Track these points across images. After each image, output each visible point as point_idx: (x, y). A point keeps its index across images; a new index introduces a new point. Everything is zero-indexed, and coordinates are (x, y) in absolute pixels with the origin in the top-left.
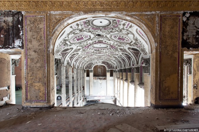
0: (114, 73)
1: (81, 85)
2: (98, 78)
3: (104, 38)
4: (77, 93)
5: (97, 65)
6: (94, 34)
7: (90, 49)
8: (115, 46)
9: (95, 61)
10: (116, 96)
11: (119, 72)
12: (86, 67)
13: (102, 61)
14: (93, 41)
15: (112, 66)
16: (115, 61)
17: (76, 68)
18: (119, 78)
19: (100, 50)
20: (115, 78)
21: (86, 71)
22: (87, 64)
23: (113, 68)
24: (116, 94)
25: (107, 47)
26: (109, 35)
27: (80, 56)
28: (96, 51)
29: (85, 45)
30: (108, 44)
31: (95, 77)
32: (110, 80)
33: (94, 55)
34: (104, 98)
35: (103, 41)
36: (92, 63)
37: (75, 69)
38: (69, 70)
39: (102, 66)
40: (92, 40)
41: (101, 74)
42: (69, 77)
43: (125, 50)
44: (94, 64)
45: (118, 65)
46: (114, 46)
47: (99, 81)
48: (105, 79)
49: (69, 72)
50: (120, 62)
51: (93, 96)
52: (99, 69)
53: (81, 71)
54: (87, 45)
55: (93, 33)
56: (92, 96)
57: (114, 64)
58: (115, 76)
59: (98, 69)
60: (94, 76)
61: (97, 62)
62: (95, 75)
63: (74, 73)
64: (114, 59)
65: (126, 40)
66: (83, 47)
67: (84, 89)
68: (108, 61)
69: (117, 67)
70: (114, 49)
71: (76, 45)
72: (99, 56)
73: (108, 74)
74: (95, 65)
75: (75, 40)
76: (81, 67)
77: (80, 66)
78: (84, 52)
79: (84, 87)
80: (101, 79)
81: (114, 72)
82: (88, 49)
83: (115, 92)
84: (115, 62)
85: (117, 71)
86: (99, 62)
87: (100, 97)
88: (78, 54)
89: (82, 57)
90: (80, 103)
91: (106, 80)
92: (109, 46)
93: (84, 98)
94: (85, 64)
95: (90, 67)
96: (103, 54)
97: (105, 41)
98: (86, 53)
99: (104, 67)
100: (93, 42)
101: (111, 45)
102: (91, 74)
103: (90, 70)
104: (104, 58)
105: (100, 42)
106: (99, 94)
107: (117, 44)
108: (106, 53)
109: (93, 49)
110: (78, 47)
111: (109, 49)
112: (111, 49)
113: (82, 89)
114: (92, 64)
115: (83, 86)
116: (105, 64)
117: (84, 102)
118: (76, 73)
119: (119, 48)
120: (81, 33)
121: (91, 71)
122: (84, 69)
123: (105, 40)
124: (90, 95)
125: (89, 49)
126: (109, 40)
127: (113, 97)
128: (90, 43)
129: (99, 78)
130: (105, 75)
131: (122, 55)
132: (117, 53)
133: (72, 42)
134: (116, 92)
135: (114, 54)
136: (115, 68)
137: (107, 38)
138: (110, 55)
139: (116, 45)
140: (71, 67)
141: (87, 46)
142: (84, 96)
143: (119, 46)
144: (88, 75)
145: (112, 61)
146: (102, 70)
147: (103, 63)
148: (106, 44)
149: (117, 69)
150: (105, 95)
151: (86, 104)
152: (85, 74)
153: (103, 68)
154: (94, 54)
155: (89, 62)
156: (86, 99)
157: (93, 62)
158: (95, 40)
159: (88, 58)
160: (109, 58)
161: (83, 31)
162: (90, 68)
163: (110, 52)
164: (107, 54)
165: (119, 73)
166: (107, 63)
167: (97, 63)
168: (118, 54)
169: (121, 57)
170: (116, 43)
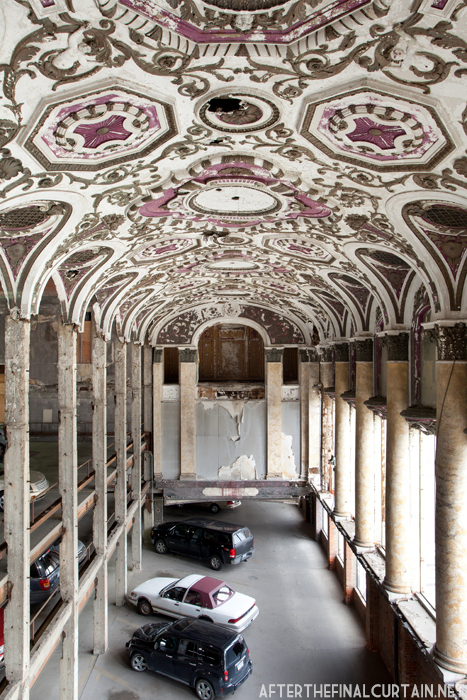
0: (304, 369)
1: (137, 425)
2: (222, 389)
3: (261, 134)
4: (112, 468)
5: (219, 327)
6: (199, 92)
7: (174, 223)
8: (322, 201)
9: (208, 306)
10: (315, 480)
11: (329, 359)
12: (165, 334)
13: (244, 302)
14: (190, 160)
15: (292, 327)
16: (310, 302)
17: (104, 338)
18: (332, 389)
19: (234, 232)
20: (307, 388)
21: (162, 357)
22: (169, 317)
23: (300, 339)
24: (314, 470)
25: (278, 206)
26: (298, 101)
27: (123, 272)
28: (210, 242)
29: (145, 190)
30: (282, 188)
31: (206, 384)
32: (284, 401)
33: (202, 269)
34: (253, 492)
35: (251, 158)
36: (193, 317)
37: (97, 342)
38: (62, 343)
39: (243, 328)
40: (183, 150)
41: (238, 371)
42: (60, 386)
43: (383, 221)
44: (200, 317)
45: (325, 325)
46: (316, 198)
47: (228, 405)
48: (259, 395)
49: (61, 358)
50: (339, 307)
51: (197, 480)
52: (226, 346)
53: (134, 354)
54: (155, 190)
55: (187, 80)
56: (194, 484)
57: (304, 318)
58: (307, 382)
59: (224, 345)
60: (200, 381)
61: (219, 310)
62: (205, 377)
63: (94, 362)
64: (307, 290)
65: (407, 144)
66: (133, 208)
67: (150, 448)
68: (275, 302)
69: (321, 334)
70: (314, 221)
71: (88, 183)
72: (228, 272)
73: (274, 371)
74: (209, 324)
75: (69, 133)
76: (133, 334)
77: (131, 326)
78: (141, 242)
79: (149, 438)
80: (235, 397)
81: (305, 359)
82: (163, 221)
83: (307, 462)
84: (308, 310)
85: (320, 353)
86: (230, 310)
87: (230, 485)
88: (109, 251)
89: (135, 274)
90: (128, 521)
91: (261, 402)
92: (285, 201)
93: (153, 491)
94: (157, 319)
95: (183, 335)
96: (249, 264)
97: (268, 165)
98: (159, 252)
99: (253, 333)
100: (191, 172)
101: (303, 188)
102: (189, 371)
103: (181, 348)
104: (256, 286)
105: (236, 169)
106: (225, 474)
107: (338, 186)
108: (264, 257)
109: (195, 225)
110: (98, 198)
111: (284, 225)
112: (295, 226)
113: (142, 447)
114: (191, 319)
115: (147, 428)
116: (257, 319)
117: (150, 512)
118: (103, 361)
119: (347, 212)
120: (105, 72)
121: (189, 356)
122: (153, 343)
123: (265, 153)
124: (182, 479)
125: (170, 220)
126: (295, 153)
127: (299, 489)
128: (174, 180)
129: (230, 389)
130: (257, 377)
131: (355, 260)
132: (329, 250)
133: (52, 159)
134: (314, 462)
135: (312, 255)
136: (309, 340)
137: (280, 131)
138: (289, 268)
139: (332, 193)
140: (69, 328)
141: (156, 196)
142: (150, 480)
143: (349, 197)
144: (172, 377)
145: (295, 301)
146: (242, 350)
147: (248, 312)
148: (268, 182)
149: (318, 347)
150: (260, 477)
151: (162, 521)
152: (159, 370)
153: (246, 338)
154: (201, 258)
155: (175, 308)
156: (160, 495)
157: (198, 310)
158: (201, 155)
159: (169, 285)
160: (283, 283)
161: (115, 53)
162: (181, 341)
163: (292, 247)
164: (273, 258)
165: (332, 368)
166: (270, 314)
167: (219, 316)
168: (336, 254)
169: (351, 274)
170: (330, 178)
